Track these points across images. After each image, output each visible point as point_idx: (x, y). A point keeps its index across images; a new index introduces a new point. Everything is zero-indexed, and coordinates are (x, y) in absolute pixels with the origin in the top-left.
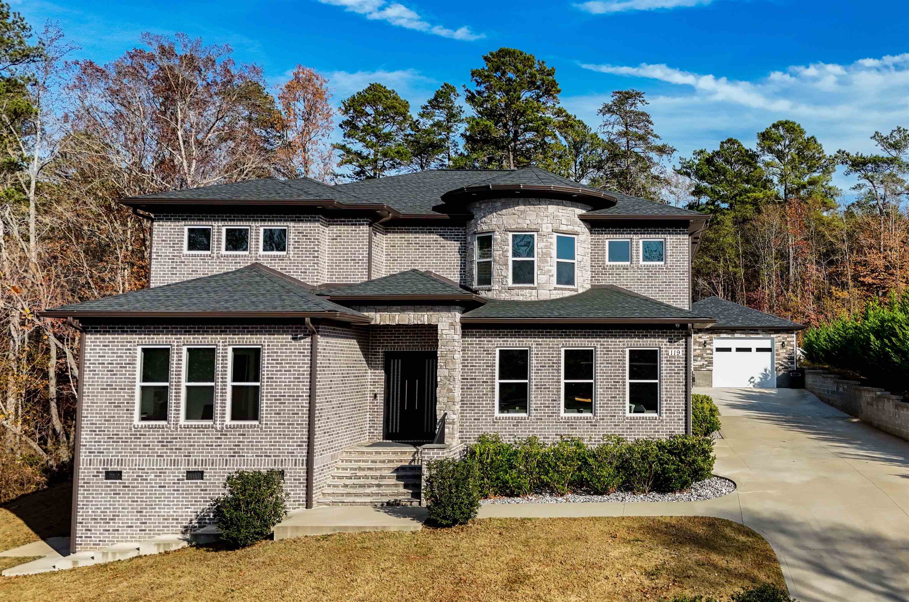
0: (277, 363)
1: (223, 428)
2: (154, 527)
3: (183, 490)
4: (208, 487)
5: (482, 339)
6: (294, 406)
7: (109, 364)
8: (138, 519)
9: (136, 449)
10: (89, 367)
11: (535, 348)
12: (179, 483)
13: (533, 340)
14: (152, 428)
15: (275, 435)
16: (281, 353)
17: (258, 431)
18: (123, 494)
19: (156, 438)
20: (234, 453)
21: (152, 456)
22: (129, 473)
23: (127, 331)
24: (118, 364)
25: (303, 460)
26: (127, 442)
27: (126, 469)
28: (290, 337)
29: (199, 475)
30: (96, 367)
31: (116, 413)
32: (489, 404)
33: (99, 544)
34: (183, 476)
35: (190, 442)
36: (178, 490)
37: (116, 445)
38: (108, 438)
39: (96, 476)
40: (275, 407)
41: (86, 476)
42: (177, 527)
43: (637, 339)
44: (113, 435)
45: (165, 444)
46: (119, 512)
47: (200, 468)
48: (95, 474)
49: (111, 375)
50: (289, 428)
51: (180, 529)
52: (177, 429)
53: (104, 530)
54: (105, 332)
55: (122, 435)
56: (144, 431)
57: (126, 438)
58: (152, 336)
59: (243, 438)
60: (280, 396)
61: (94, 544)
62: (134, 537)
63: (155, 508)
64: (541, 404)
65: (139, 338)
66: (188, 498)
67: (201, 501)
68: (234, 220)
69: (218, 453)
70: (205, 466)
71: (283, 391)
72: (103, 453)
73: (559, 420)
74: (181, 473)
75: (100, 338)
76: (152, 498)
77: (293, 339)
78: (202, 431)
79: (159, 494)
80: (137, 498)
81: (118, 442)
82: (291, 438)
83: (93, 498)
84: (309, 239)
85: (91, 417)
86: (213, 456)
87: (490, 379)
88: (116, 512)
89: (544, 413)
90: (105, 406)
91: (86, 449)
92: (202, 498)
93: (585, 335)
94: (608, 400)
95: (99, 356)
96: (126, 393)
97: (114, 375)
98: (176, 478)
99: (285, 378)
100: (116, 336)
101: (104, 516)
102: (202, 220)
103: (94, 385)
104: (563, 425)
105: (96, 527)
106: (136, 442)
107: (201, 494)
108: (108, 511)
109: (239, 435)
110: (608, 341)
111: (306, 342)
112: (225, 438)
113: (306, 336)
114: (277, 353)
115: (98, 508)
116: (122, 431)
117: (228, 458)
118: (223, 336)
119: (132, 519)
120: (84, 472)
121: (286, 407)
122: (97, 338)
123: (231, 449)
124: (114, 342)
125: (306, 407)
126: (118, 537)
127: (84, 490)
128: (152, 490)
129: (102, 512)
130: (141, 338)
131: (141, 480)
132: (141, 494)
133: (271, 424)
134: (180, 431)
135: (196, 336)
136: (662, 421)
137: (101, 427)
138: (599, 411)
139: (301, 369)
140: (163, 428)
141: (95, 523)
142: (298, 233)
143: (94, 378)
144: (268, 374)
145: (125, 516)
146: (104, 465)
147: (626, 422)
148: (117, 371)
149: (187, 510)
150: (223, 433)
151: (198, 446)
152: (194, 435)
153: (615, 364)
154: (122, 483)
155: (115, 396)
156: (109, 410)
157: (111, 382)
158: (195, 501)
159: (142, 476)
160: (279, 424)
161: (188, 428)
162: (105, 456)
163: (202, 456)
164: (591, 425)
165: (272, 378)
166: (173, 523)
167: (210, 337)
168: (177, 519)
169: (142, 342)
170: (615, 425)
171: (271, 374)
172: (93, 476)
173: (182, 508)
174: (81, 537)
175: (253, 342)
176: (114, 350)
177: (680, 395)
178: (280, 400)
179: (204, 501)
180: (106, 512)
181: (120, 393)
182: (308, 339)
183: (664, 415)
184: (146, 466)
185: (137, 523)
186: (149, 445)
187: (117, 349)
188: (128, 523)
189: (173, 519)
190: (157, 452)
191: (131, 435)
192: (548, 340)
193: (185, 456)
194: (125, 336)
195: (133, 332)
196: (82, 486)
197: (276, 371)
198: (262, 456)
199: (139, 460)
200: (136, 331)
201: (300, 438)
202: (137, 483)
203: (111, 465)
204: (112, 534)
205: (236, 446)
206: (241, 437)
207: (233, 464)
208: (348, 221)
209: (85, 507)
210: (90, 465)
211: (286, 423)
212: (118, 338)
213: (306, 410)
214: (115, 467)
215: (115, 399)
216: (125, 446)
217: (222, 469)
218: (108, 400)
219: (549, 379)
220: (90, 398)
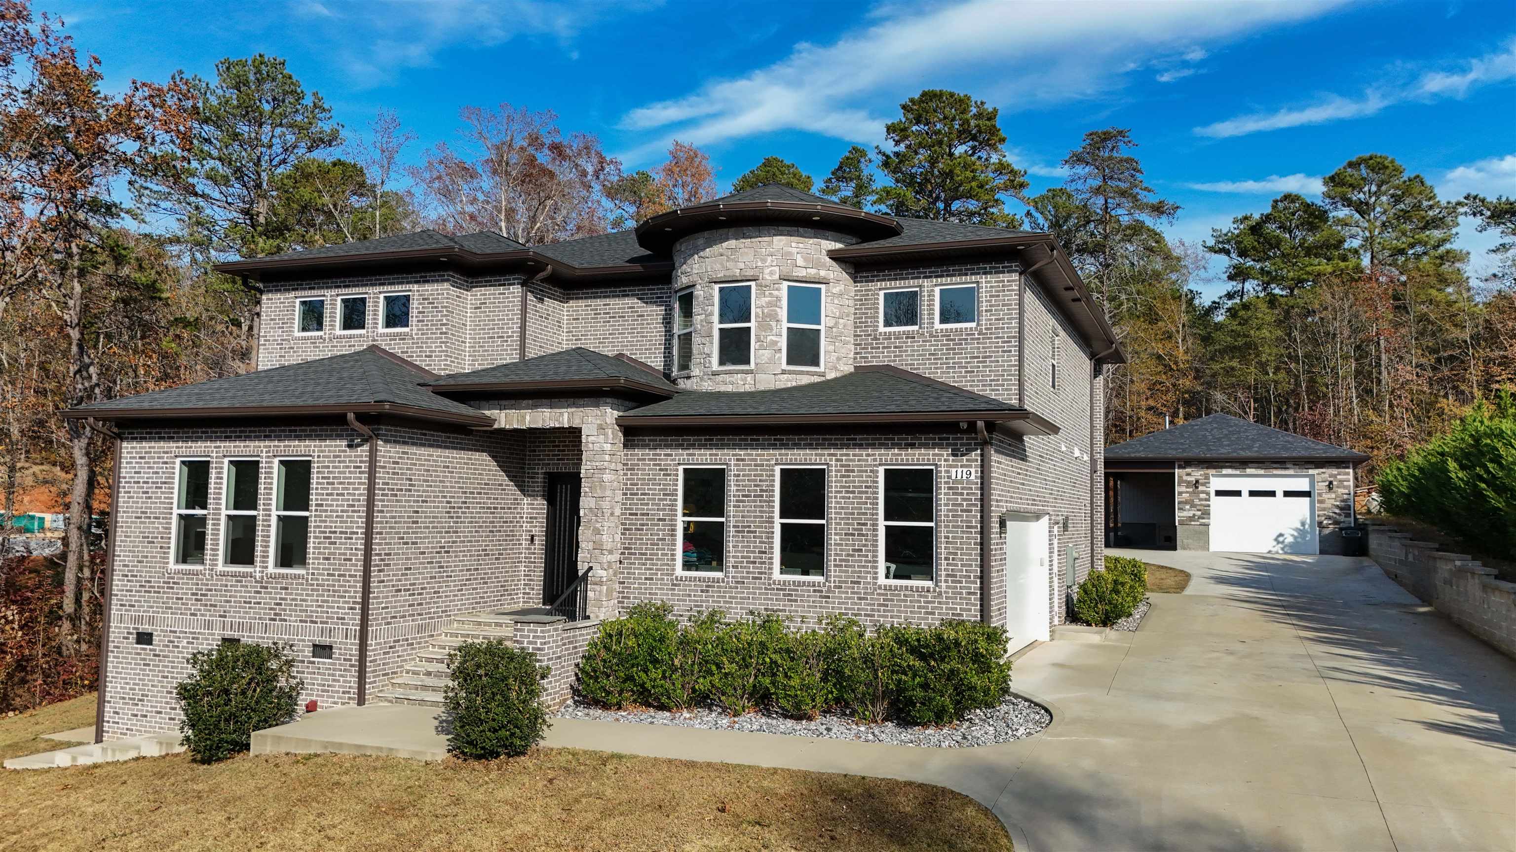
5: (658, 451)
11: (735, 465)
13: (731, 452)
32: (666, 555)
43: (896, 451)
54: (142, 439)
64: (743, 557)
68: (348, 286)
73: (770, 584)
75: (137, 448)
77: (348, 446)
84: (436, 308)
87: (668, 515)
89: (748, 573)
93: (811, 445)
94: (848, 555)
102: (313, 288)
104: (776, 595)
110: (848, 455)
111: (364, 451)
113: (364, 442)
118: (267, 443)
136: (940, 594)
138: (833, 571)
142: (424, 299)
147: (879, 594)
153: (860, 492)
164: (821, 597)
170: (860, 599)
175: (301, 451)
177: (973, 549)
182: (367, 447)
183: (943, 585)
192: (754, 452)
194: (162, 444)
219: (755, 517)
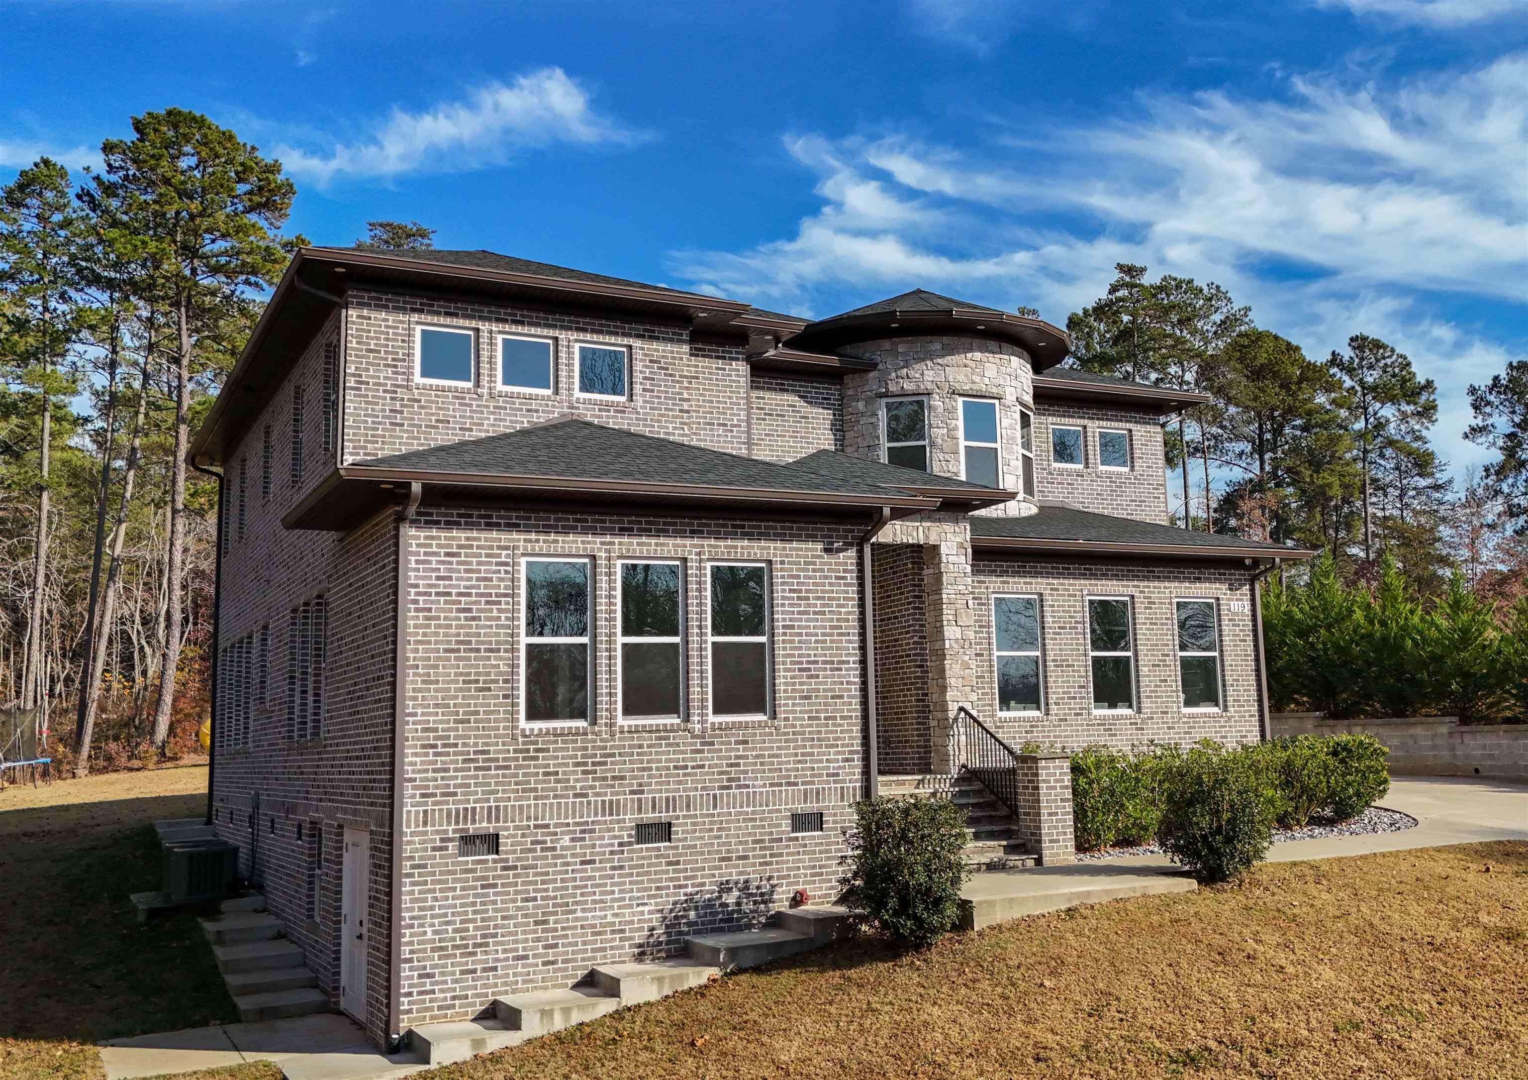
0: (799, 598)
1: (704, 730)
2: (573, 952)
3: (631, 867)
4: (681, 855)
6: (835, 683)
7: (460, 594)
8: (538, 940)
9: (529, 782)
10: (416, 602)
11: (1051, 594)
12: (622, 852)
13: (1045, 581)
14: (562, 735)
15: (803, 740)
16: (805, 577)
17: (771, 734)
18: (503, 885)
19: (571, 757)
20: (730, 780)
21: (562, 797)
22: (515, 836)
23: (499, 525)
24: (482, 595)
25: (854, 788)
26: (508, 767)
27: (507, 829)
28: (820, 546)
29: (664, 831)
30: (432, 602)
31: (482, 705)
32: (987, 693)
33: (453, 1006)
34: (630, 836)
35: (642, 762)
36: (621, 868)
37: (484, 777)
38: (464, 761)
39: (440, 849)
40: (801, 684)
41: (417, 850)
42: (623, 947)
43: (1187, 585)
44: (475, 753)
45: (589, 768)
46: (496, 927)
47: (664, 816)
48: (438, 844)
49: (466, 619)
50: (827, 725)
51: (629, 950)
52: (613, 735)
53: (463, 972)
54: (450, 525)
55: (496, 752)
56: (543, 743)
57: (504, 759)
58: (552, 537)
59: (744, 750)
60: (808, 662)
61: (440, 1008)
62: (531, 981)
63: (575, 911)
64: (1064, 693)
65: (525, 540)
66: (642, 882)
67: (668, 888)
68: (522, 323)
69: (698, 782)
70: (675, 811)
71: (812, 652)
72: (455, 794)
73: (1090, 720)
74: (627, 829)
75: (439, 538)
76: (567, 888)
77: (827, 550)
78: (665, 738)
79: (582, 879)
80: (535, 891)
81: (489, 768)
82: (832, 746)
83: (436, 899)
84: (671, 375)
85: (423, 714)
86: (690, 790)
87: (985, 649)
88: (488, 927)
89: (1069, 709)
90: (456, 690)
91: (415, 788)
92: (671, 879)
93: (1117, 575)
94: (1156, 686)
95: (438, 578)
96: (501, 658)
97: (474, 619)
98: (616, 842)
99: (814, 627)
100: (475, 534)
101: (462, 939)
102: (456, 315)
103: (429, 642)
104: (1097, 730)
105: (445, 966)
106: (529, 766)
107: (667, 872)
108: (471, 926)
109: (737, 742)
111: (849, 558)
112: (709, 751)
113: (847, 545)
114: (799, 577)
115: (448, 923)
116: (497, 744)
117: (717, 792)
118: (696, 541)
119: (526, 941)
120: (413, 842)
121: (820, 683)
122: (432, 538)
123: (722, 773)
124: (471, 547)
125: (854, 683)
126: (496, 985)
127: (413, 884)
128: (567, 872)
129: (456, 931)
130: (530, 541)
131: (542, 850)
132: (543, 882)
133: (795, 719)
134: (620, 739)
135: (644, 539)
136: (1230, 718)
137: (449, 737)
138: (1146, 704)
139: (843, 610)
140: (585, 734)
141: (440, 958)
142: (651, 361)
143: (428, 626)
144: (784, 620)
145: (511, 934)
146: (457, 823)
148: (478, 610)
149: (640, 908)
150: (706, 740)
151: (658, 769)
152: (649, 746)
153: (1161, 624)
154: (501, 861)
155: (477, 667)
156: (464, 698)
157: (467, 635)
158: (658, 888)
159: (545, 842)
160: (810, 718)
161: (637, 732)
162: (459, 802)
163: (667, 791)
164: (1136, 729)
165: (793, 627)
166: (614, 940)
167: (671, 541)
168: (622, 931)
169: (533, 549)
171: (791, 620)
172: (434, 849)
173: (631, 906)
174: (410, 994)
175: (755, 554)
176: (471, 563)
178: (809, 670)
179: (675, 887)
180: (467, 930)
181: (489, 658)
182: (852, 553)
183: (1232, 709)
184: (551, 818)
185: (537, 948)
186: (557, 773)
187: (479, 563)
188: (516, 950)
189: (613, 932)
190: (575, 788)
191: (515, 751)
192: (1066, 582)
193: (632, 792)
194: (495, 534)
195: (512, 526)
196: (408, 875)
197: (799, 613)
198: (781, 785)
199: (536, 805)
200: (518, 525)
201: (847, 745)
202: (534, 858)
203: (474, 821)
204: (481, 978)
205: (732, 765)
206: (741, 747)
207: (728, 804)
208: (709, 350)
209: (416, 922)
210: (425, 824)
211: (823, 715)
212: (479, 539)
213: (855, 690)
214: (485, 826)
215: (477, 674)
216: (504, 776)
217: (708, 815)
218: (461, 674)
219: (1071, 650)
220: (420, 671)
